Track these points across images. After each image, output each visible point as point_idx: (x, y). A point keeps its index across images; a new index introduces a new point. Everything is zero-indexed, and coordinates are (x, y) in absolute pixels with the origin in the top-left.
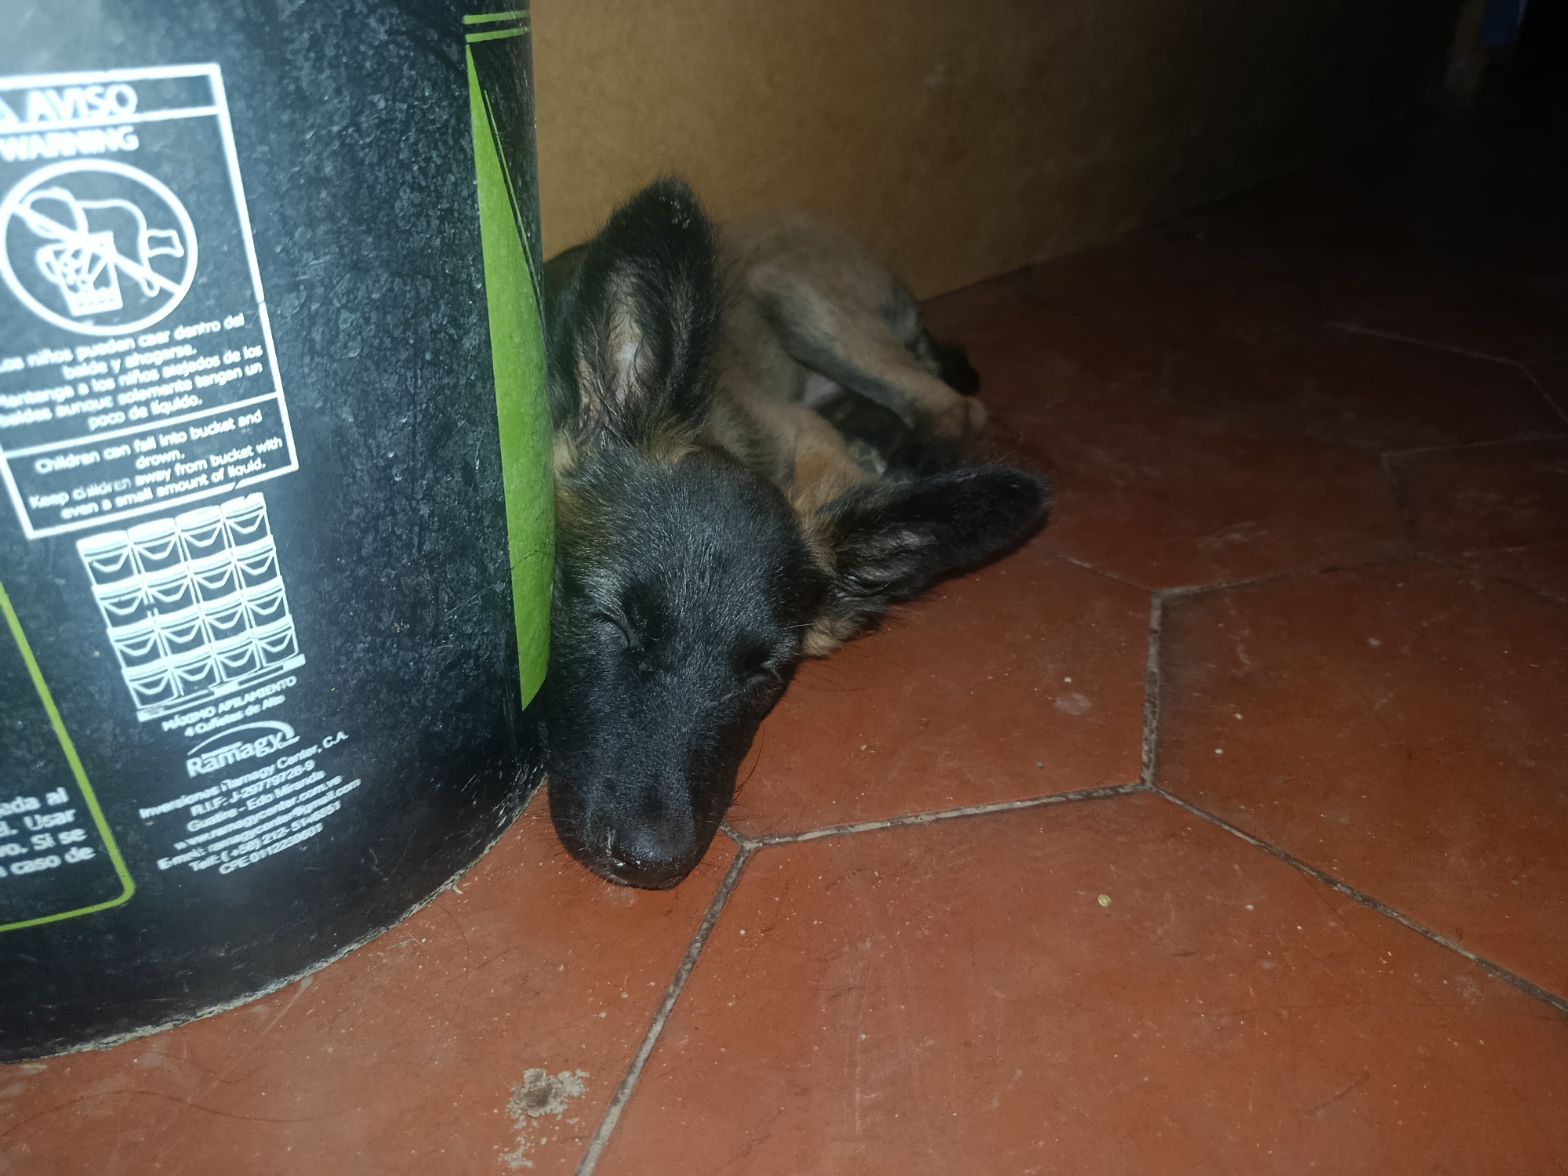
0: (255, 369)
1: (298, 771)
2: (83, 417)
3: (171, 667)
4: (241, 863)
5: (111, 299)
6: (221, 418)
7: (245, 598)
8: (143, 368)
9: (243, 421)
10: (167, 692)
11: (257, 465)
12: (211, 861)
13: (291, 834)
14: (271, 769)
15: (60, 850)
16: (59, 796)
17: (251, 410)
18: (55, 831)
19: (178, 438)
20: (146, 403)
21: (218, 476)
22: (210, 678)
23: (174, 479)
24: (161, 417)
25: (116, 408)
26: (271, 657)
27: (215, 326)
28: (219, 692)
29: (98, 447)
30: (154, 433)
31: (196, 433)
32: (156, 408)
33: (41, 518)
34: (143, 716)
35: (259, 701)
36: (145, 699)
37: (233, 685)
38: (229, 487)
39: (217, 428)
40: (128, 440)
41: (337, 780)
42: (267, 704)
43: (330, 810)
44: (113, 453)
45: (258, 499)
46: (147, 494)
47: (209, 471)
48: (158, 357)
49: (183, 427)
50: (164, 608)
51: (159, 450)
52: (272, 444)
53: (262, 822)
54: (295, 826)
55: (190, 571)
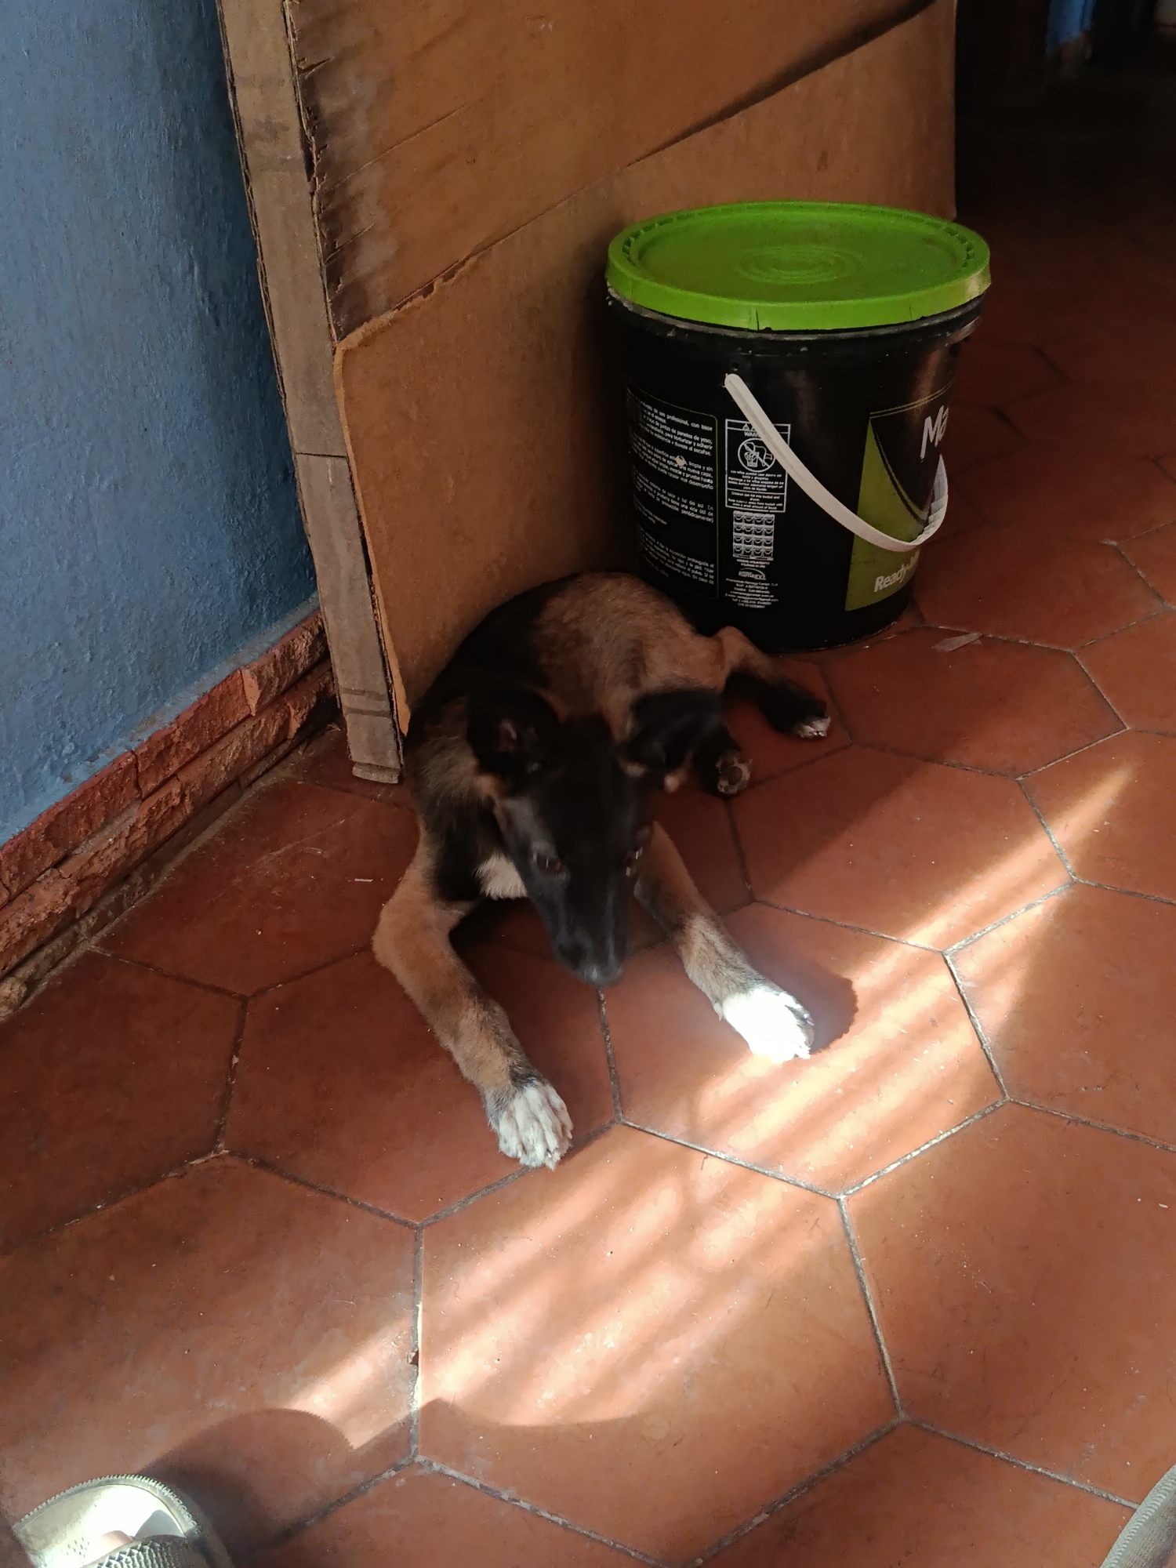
0: (782, 487)
1: (763, 588)
2: (743, 486)
3: (743, 546)
4: (743, 605)
5: (756, 465)
6: (770, 495)
7: (763, 538)
8: (757, 480)
9: (775, 498)
10: (740, 552)
11: (775, 508)
12: (736, 600)
13: (756, 604)
14: (757, 584)
15: (708, 578)
16: (712, 566)
17: (777, 496)
18: (709, 574)
19: (760, 497)
20: (756, 487)
21: (766, 508)
22: (750, 554)
23: (757, 505)
26: (765, 555)
27: (775, 476)
28: (751, 558)
29: (744, 493)
30: (756, 494)
31: (764, 497)
32: (758, 489)
33: (730, 504)
34: (734, 555)
35: (759, 565)
36: (735, 552)
37: (754, 558)
38: (767, 511)
39: (768, 497)
40: (750, 494)
41: (772, 596)
42: (761, 566)
43: (768, 603)
44: (746, 495)
45: (773, 516)
46: (750, 506)
47: (765, 506)
48: (761, 479)
49: (762, 495)
50: (746, 533)
51: (755, 498)
52: (781, 505)
53: (750, 597)
54: (758, 603)
55: (753, 526)
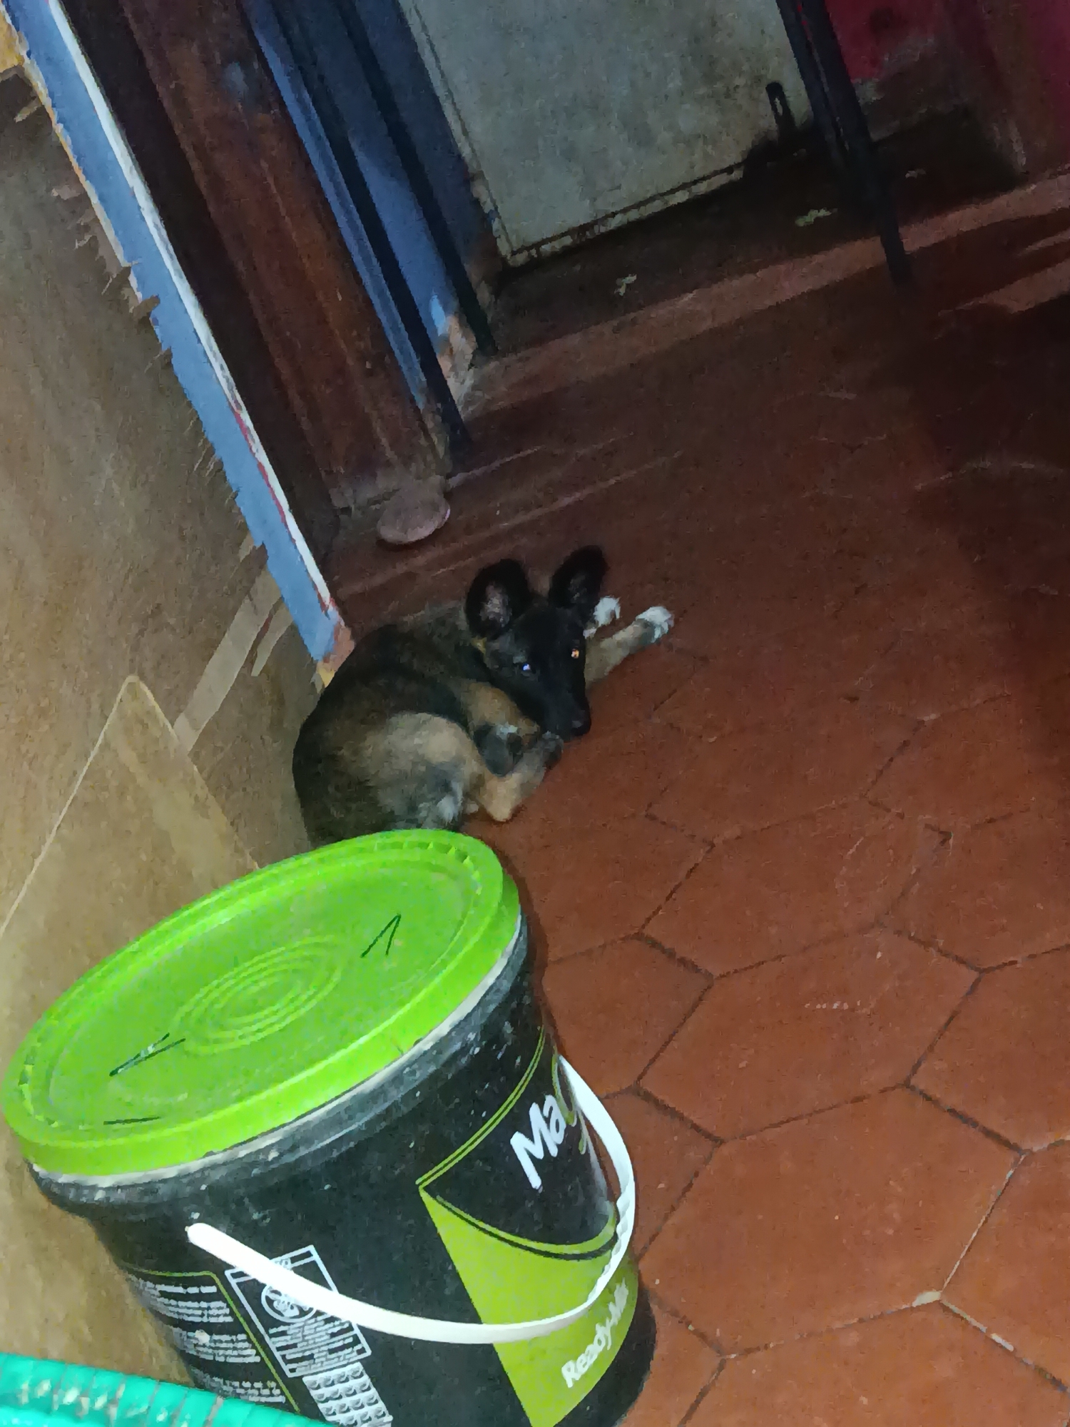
0: (347, 1325)
2: (296, 1343)
5: (296, 1312)
6: (339, 1341)
7: (362, 1397)
8: (309, 1329)
9: (346, 1342)
11: (356, 1354)
17: (348, 1337)
19: (325, 1348)
20: (314, 1339)
21: (342, 1358)
23: (327, 1360)
24: (317, 1343)
25: (304, 1341)
26: (378, 1417)
29: (302, 1352)
30: (317, 1347)
31: (331, 1347)
32: (317, 1340)
33: (293, 1370)
38: (345, 1362)
39: (337, 1344)
40: (311, 1349)
44: (307, 1353)
45: (358, 1365)
46: (319, 1365)
47: (339, 1357)
48: (313, 1327)
49: (327, 1345)
50: (335, 1399)
51: (319, 1352)
55: (340, 1388)
